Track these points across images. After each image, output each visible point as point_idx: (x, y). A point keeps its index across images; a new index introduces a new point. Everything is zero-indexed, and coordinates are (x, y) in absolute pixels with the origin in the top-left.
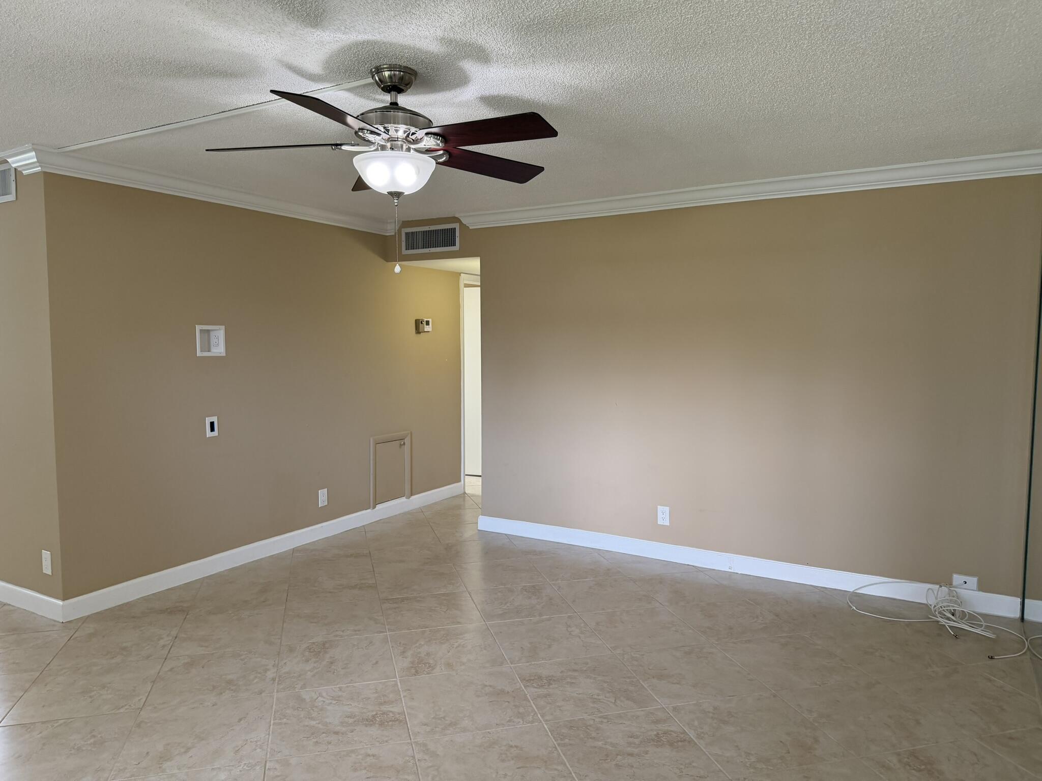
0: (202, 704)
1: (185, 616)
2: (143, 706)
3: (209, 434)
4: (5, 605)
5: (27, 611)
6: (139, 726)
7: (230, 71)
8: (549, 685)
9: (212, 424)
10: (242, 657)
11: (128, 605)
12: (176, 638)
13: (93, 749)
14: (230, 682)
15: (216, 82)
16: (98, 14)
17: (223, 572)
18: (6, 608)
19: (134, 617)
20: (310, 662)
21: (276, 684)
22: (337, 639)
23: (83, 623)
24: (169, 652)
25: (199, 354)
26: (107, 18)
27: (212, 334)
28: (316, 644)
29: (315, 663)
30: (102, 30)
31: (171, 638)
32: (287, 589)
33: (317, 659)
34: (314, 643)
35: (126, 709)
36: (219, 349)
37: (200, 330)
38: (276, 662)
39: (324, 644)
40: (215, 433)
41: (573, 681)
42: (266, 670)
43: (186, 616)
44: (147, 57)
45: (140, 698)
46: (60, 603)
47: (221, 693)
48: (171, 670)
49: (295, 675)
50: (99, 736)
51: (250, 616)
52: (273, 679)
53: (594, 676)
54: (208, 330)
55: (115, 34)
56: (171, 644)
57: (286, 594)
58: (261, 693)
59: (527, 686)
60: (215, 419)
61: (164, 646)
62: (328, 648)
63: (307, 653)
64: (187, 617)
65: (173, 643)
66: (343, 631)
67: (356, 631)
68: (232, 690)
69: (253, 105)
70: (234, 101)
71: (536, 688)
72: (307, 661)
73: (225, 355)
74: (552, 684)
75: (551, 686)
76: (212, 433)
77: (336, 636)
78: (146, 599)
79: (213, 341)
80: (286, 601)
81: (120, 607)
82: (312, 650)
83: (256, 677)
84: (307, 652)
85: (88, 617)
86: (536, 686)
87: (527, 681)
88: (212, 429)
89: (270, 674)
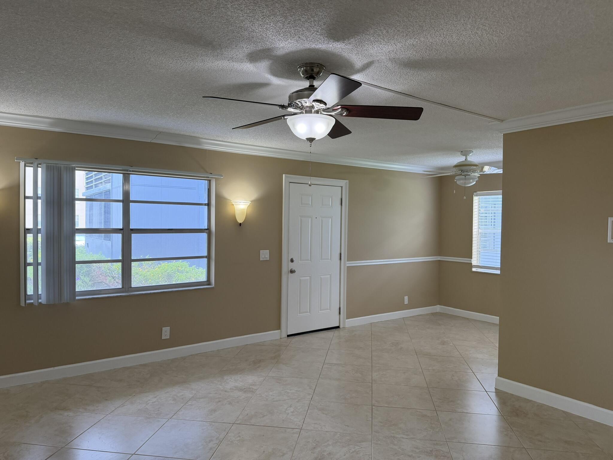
8: (432, 450)
41: (415, 449)
53: (399, 449)
59: (447, 453)
71: (441, 450)
74: (430, 450)
75: (431, 449)
86: (441, 451)
87: (446, 456)
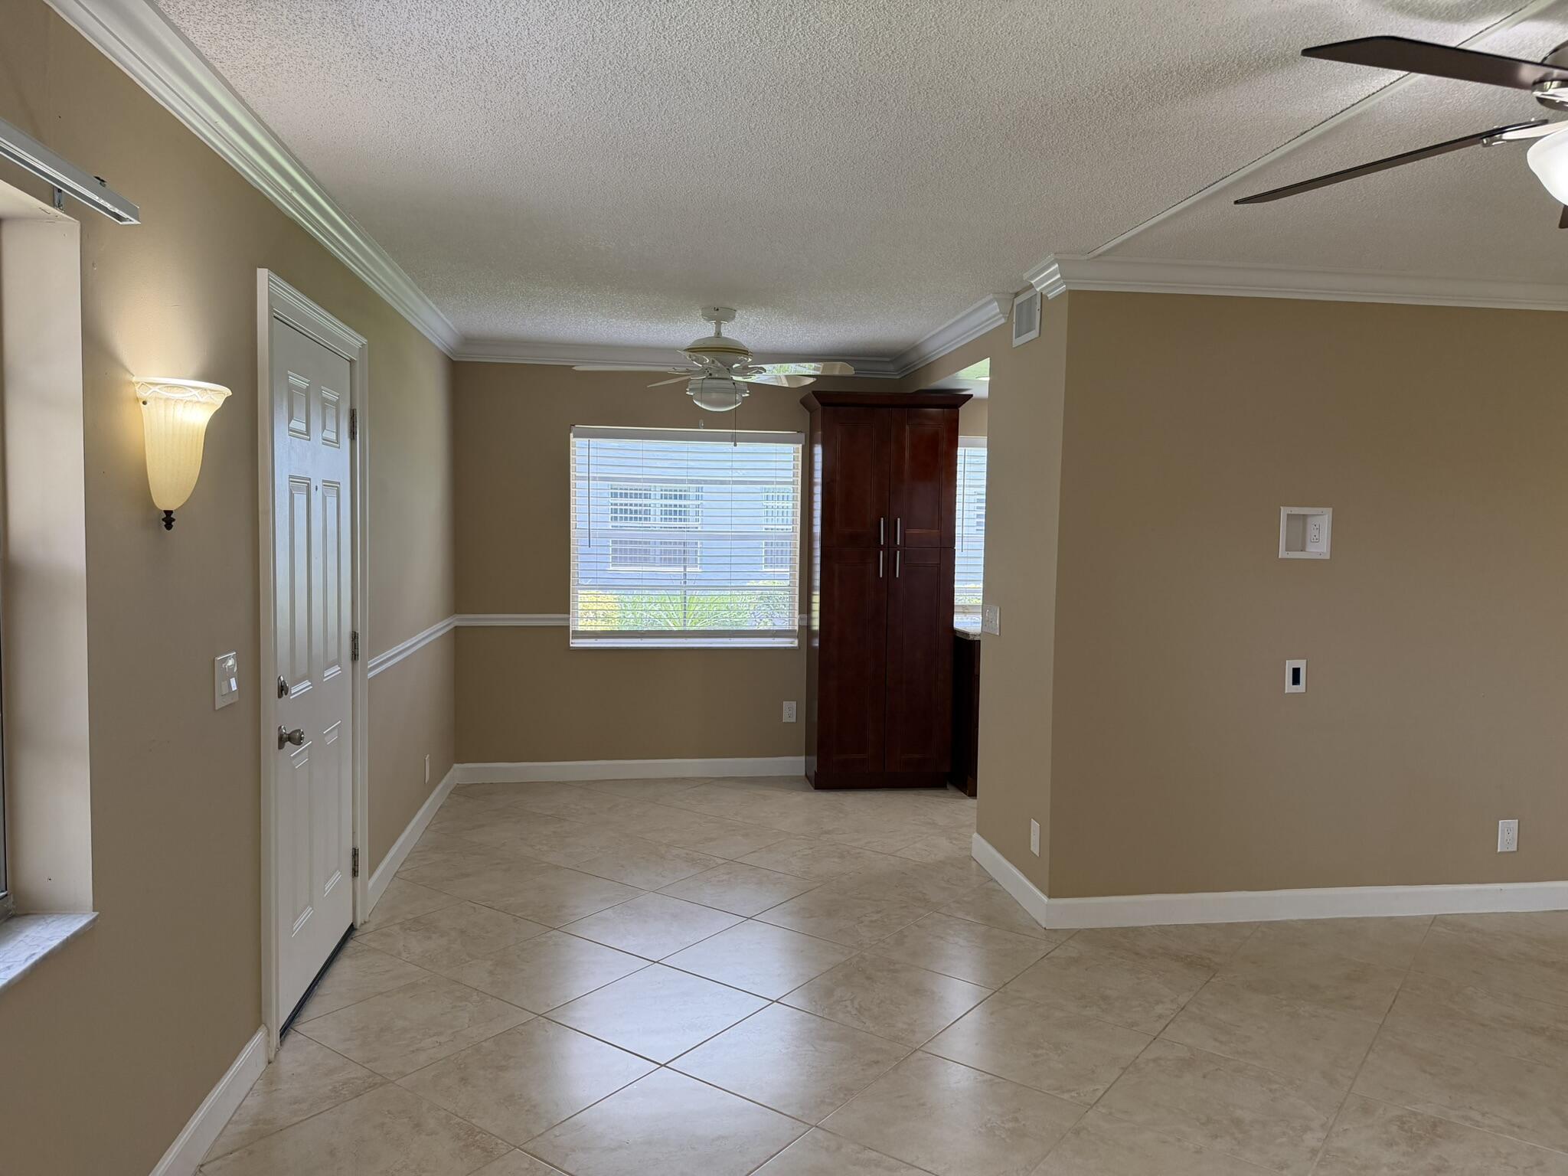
0: (1179, 1140)
1: (1209, 978)
2: (1095, 1103)
3: (1289, 687)
4: (992, 880)
5: (1012, 897)
6: (1077, 1132)
7: (1289, 52)
9: (1296, 672)
10: (1274, 1086)
11: (1136, 931)
12: (1182, 1009)
13: (1008, 1140)
14: (1238, 1123)
15: (1273, 82)
16: (1056, 19)
17: (1296, 921)
18: (991, 884)
19: (1137, 954)
20: (1395, 1148)
21: (1315, 1164)
22: (1467, 1124)
23: (1069, 939)
24: (1164, 1029)
25: (1282, 554)
26: (1072, 22)
27: (1310, 521)
28: (1419, 1118)
29: (1404, 1154)
30: (1072, 45)
31: (1175, 1007)
32: (1397, 988)
33: (1410, 1150)
34: (1415, 1114)
35: (1072, 1097)
36: (1319, 545)
37: (1288, 515)
38: (1331, 1122)
39: (1435, 1125)
40: (1301, 688)
42: (1306, 1129)
43: (1211, 979)
44: (1151, 69)
45: (1096, 1088)
46: (1045, 899)
47: (1216, 1137)
48: (1155, 1060)
49: (1357, 1161)
50: (1023, 1122)
51: (1315, 1016)
52: (1314, 1152)
54: (1304, 515)
55: (1091, 45)
56: (1173, 1016)
57: (1393, 999)
58: (1283, 1168)
60: (1301, 664)
61: (1160, 1017)
62: (1440, 1137)
63: (1394, 1128)
64: (1213, 980)
65: (1175, 1017)
66: (1483, 1114)
67: (1513, 1125)
68: (1235, 1139)
69: (1353, 105)
70: (1315, 107)
72: (1390, 1144)
73: (1328, 557)
76: (1295, 686)
77: (1466, 1118)
78: (1164, 930)
79: (1311, 532)
80: (1389, 1011)
81: (1125, 932)
82: (1406, 1127)
83: (1284, 1133)
84: (1396, 1127)
85: (1079, 931)
88: (1296, 680)
89: (1311, 1140)
